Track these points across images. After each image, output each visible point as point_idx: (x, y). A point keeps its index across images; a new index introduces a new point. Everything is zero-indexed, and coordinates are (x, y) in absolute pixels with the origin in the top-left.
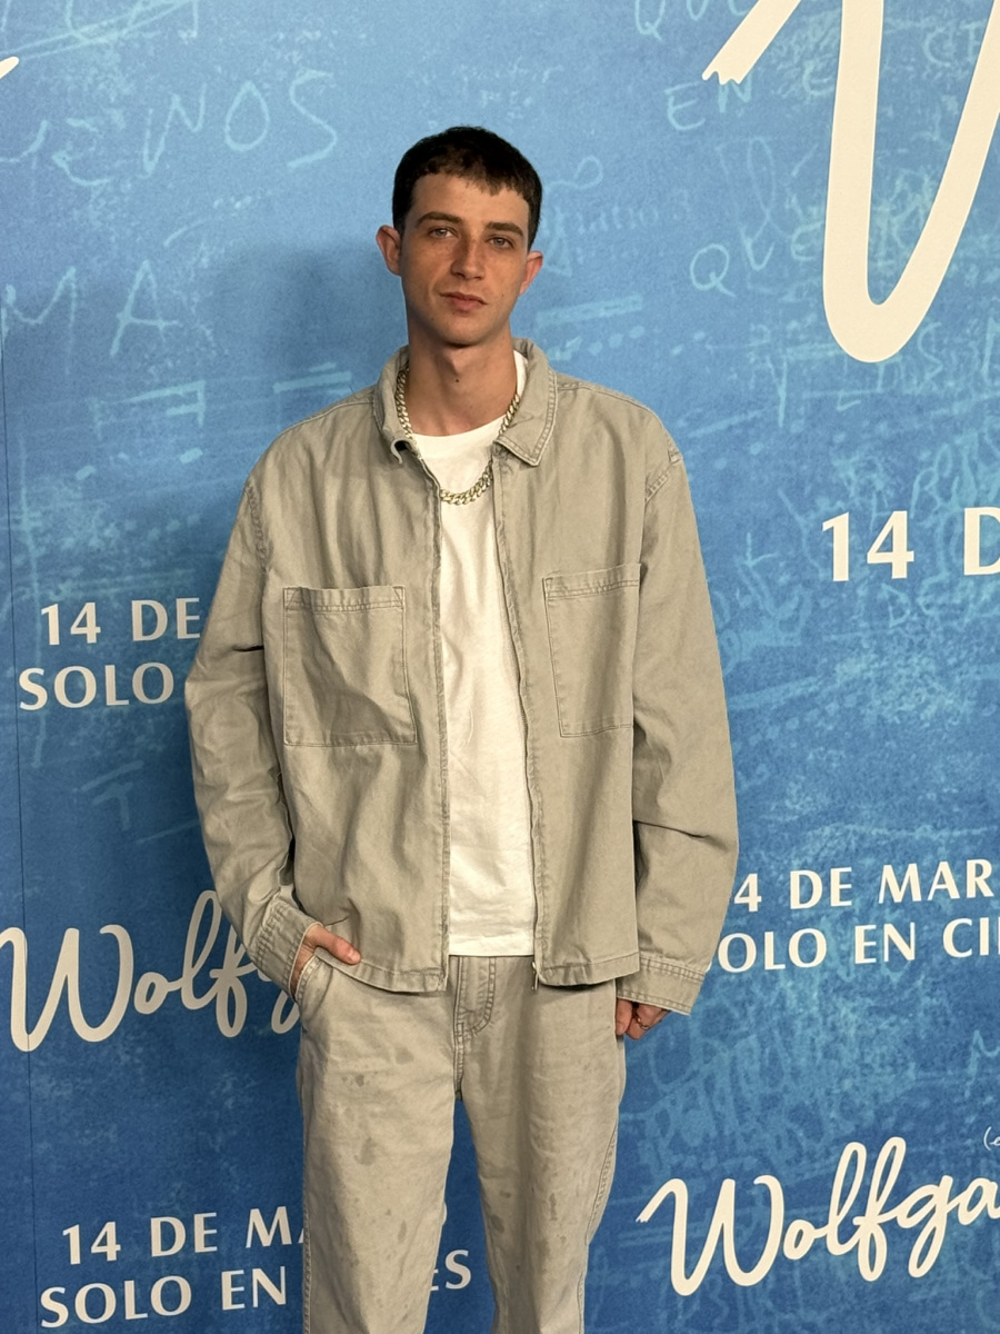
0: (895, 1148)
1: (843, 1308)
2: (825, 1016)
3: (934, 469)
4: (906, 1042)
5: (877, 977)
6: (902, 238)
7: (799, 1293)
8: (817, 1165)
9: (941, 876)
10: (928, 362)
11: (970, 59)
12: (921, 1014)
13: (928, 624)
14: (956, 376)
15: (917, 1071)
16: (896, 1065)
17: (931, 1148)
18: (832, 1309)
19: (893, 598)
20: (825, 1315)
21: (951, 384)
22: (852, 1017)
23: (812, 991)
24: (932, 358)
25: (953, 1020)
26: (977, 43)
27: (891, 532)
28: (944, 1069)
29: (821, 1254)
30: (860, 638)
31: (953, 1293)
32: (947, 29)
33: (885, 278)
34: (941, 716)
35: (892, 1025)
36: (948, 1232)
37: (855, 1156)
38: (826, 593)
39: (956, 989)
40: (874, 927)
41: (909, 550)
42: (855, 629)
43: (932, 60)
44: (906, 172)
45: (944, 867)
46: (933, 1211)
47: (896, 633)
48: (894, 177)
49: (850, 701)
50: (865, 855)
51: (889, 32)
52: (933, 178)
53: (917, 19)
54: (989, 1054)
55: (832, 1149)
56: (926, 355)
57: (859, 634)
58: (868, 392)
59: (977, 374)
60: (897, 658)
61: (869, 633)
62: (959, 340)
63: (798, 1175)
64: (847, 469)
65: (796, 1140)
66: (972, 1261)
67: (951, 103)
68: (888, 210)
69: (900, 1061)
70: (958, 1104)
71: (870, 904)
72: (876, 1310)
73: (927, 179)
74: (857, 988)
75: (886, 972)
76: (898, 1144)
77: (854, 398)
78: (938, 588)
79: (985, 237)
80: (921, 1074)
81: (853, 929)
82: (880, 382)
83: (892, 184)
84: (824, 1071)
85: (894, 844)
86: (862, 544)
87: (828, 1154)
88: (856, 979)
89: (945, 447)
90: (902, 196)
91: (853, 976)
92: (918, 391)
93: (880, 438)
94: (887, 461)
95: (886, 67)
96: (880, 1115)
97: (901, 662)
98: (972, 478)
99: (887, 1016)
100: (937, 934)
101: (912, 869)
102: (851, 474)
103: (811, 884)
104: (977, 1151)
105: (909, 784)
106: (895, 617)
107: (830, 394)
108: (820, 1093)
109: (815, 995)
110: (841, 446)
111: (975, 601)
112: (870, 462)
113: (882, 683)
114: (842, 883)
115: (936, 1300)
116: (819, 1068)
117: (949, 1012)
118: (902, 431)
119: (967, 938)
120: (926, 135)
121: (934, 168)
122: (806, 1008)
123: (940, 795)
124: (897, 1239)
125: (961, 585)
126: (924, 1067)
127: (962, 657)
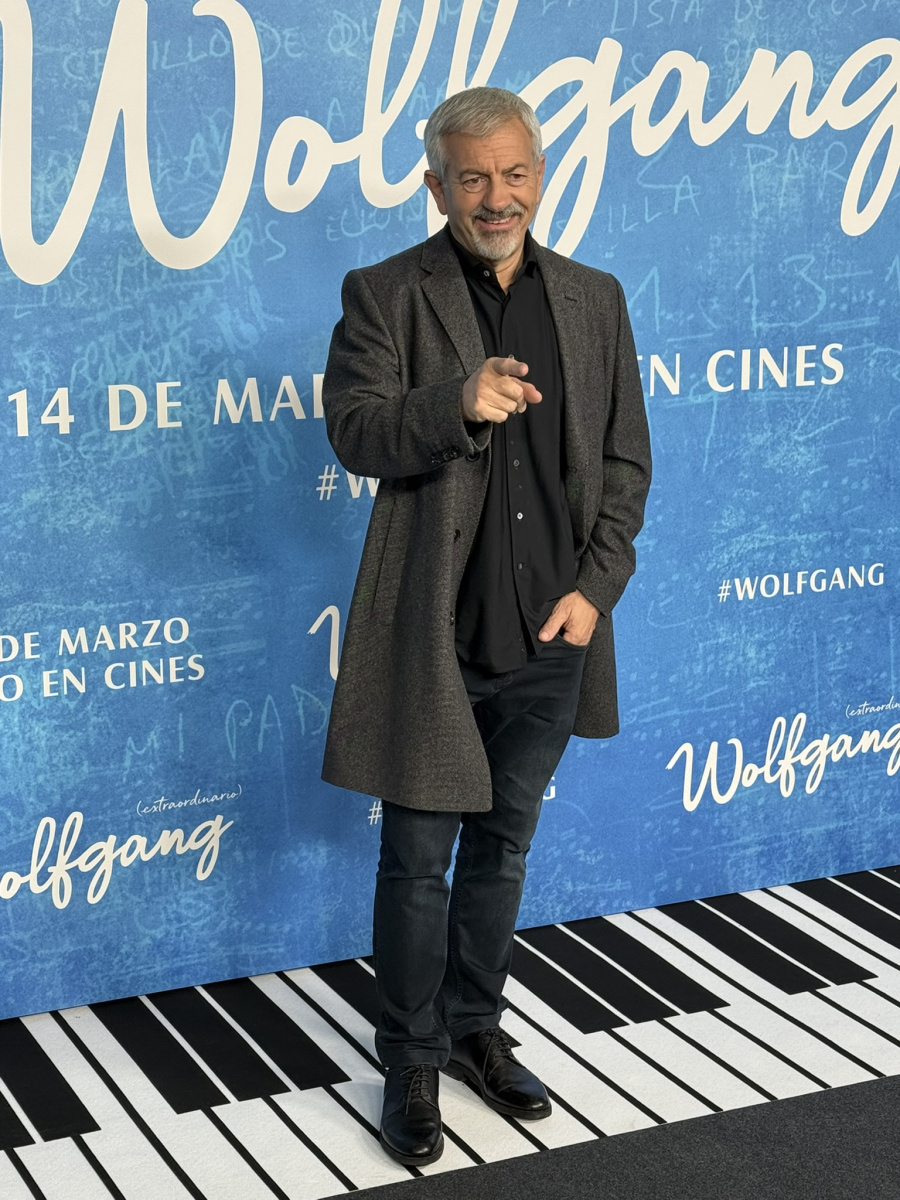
0: (75, 819)
1: (42, 928)
2: (24, 733)
3: (85, 359)
4: (81, 748)
5: (60, 705)
6: (55, 199)
7: (11, 921)
8: (21, 834)
9: (102, 634)
10: (77, 285)
11: (96, 75)
12: (91, 729)
13: (86, 464)
14: (98, 295)
15: (89, 767)
16: (75, 764)
17: (100, 817)
18: (35, 930)
19: (61, 448)
20: (29, 934)
21: (94, 300)
22: (43, 733)
23: (14, 717)
24: (81, 282)
25: (113, 731)
26: (101, 64)
27: (57, 402)
28: (108, 764)
29: (26, 894)
30: (38, 476)
31: (118, 912)
32: (79, 53)
33: (44, 227)
34: (97, 527)
35: (70, 737)
36: (114, 872)
37: (47, 827)
38: (12, 445)
39: (114, 710)
40: (56, 671)
41: (70, 414)
42: (35, 469)
43: (70, 75)
44: (55, 153)
45: (104, 629)
46: (103, 859)
47: (63, 472)
48: (47, 157)
49: (33, 519)
50: (48, 623)
51: (38, 54)
52: (74, 158)
53: (57, 46)
54: (139, 753)
55: (31, 823)
56: (76, 280)
57: (37, 472)
58: (36, 306)
59: (113, 293)
60: (65, 488)
61: (45, 472)
62: (98, 270)
63: (8, 842)
64: (23, 359)
65: (6, 818)
66: (131, 890)
67: (85, 105)
68: (43, 179)
69: (77, 761)
70: (119, 787)
71: (53, 656)
72: (66, 928)
73: (70, 158)
74: (46, 713)
75: (65, 701)
76: (78, 816)
77: (26, 310)
78: (92, 440)
79: (114, 199)
80: (92, 768)
81: (41, 673)
82: (44, 299)
83: (45, 161)
84: (24, 770)
85: (68, 616)
86: (37, 411)
87: (29, 826)
88: (45, 707)
89: (93, 343)
90: (54, 169)
91: (42, 705)
92: (72, 305)
93: (45, 337)
94: (52, 353)
95: (37, 79)
96: (64, 798)
97: (68, 491)
98: (112, 364)
99: (67, 731)
100: (99, 674)
101: (82, 632)
102: (27, 362)
103: (10, 645)
104: (132, 818)
105: (76, 574)
106: (63, 460)
107: (8, 306)
108: (21, 786)
109: (16, 720)
110: (19, 343)
111: (118, 448)
112: (40, 354)
113: (56, 506)
114: (32, 643)
115: (107, 918)
116: (21, 769)
117: (110, 726)
118: (62, 333)
119: (121, 676)
120: (69, 127)
121: (75, 150)
122: (10, 728)
123: (99, 580)
124: (79, 880)
125: (108, 438)
126: (94, 764)
127: (110, 487)
